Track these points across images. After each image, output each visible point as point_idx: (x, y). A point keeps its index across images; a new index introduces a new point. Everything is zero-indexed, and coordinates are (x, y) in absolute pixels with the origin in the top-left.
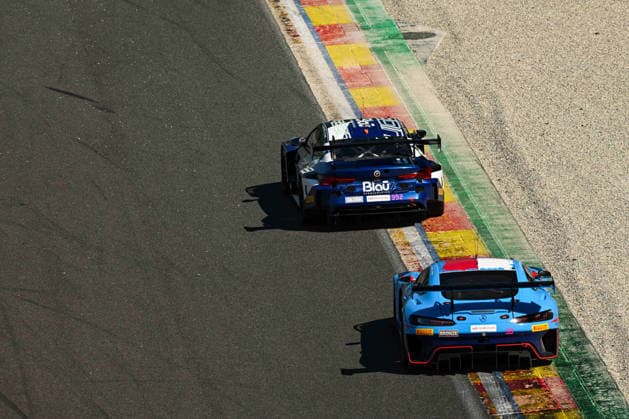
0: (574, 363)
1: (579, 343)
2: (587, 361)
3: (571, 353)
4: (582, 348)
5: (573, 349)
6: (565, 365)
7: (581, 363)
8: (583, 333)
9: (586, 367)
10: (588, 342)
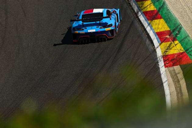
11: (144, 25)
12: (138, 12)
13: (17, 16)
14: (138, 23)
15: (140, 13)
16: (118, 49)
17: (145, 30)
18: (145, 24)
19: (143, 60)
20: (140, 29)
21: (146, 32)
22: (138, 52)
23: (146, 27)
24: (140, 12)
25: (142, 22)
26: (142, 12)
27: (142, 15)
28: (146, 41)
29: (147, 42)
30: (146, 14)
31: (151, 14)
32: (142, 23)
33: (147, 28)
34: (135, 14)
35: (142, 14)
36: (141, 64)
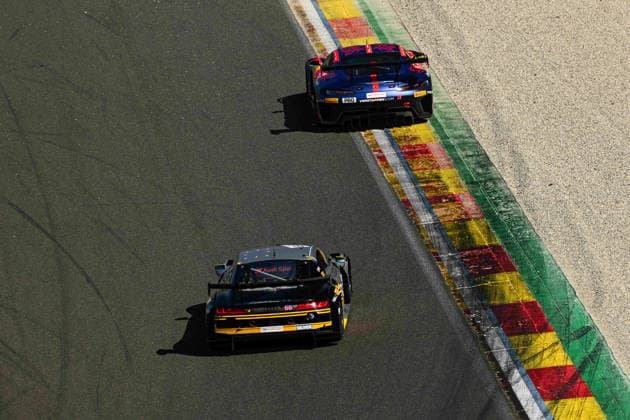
0: (481, 182)
1: (484, 165)
2: (491, 179)
3: (478, 174)
4: (487, 170)
5: (480, 171)
6: (473, 183)
7: (485, 182)
8: (488, 158)
9: (490, 184)
10: (492, 164)
12: (510, 370)
13: (102, 360)
15: (516, 374)
24: (516, 371)
26: (524, 372)
27: (522, 382)
30: (537, 376)
31: (556, 380)
34: (502, 374)
35: (523, 376)
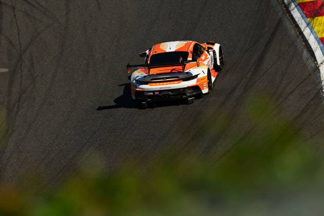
11: (300, 26)
14: (290, 22)
16: (254, 66)
17: (301, 33)
18: (302, 24)
19: (298, 84)
20: (293, 32)
21: (303, 36)
22: (289, 70)
23: (302, 30)
25: (297, 20)
28: (302, 52)
29: (304, 54)
32: (296, 22)
33: (304, 30)
36: (293, 92)
